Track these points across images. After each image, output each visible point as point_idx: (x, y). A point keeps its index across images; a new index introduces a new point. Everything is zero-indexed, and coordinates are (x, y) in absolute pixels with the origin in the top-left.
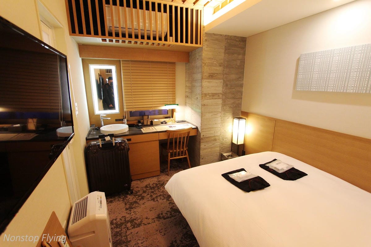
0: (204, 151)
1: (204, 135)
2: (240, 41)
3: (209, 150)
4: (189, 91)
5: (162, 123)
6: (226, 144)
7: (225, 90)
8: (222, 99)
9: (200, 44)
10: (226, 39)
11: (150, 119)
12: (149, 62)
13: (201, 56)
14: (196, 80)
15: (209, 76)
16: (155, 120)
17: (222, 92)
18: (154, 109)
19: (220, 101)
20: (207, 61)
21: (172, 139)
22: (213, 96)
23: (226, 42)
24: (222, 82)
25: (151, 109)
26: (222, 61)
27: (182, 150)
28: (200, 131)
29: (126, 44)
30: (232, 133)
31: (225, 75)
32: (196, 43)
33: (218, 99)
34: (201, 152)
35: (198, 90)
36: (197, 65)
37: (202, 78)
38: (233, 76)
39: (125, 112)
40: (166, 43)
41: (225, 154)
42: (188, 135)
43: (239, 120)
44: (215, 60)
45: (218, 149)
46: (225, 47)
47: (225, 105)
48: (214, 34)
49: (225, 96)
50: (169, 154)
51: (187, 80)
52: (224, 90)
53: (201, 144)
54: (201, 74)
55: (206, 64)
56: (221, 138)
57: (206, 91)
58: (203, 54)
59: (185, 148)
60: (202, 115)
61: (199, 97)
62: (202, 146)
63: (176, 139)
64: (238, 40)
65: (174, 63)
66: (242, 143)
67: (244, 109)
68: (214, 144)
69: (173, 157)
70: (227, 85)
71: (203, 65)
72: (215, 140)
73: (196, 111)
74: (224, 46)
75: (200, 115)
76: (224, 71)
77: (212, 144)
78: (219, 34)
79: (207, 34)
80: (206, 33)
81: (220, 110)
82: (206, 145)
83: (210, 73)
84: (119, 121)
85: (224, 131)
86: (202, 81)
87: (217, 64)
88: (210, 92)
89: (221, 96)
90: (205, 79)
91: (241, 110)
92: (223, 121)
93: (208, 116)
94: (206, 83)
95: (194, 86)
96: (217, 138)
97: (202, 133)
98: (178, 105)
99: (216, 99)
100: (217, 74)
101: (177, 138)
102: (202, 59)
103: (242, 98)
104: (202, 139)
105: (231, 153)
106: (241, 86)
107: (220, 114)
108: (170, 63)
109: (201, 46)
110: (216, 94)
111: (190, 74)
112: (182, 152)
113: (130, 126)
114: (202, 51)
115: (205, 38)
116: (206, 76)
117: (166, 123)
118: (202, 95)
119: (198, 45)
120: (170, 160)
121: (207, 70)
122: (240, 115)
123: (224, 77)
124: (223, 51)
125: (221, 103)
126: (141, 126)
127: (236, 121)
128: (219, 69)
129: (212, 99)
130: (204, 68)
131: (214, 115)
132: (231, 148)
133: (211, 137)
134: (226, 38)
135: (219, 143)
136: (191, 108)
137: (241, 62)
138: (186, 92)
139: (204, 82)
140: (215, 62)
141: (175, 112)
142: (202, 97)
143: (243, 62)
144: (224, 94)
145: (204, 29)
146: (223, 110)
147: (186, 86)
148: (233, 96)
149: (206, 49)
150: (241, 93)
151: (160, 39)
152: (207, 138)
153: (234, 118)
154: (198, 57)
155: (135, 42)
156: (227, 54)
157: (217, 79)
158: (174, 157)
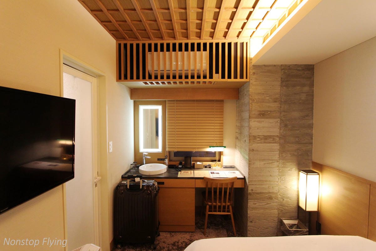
0: (254, 211)
1: (253, 190)
2: (303, 70)
3: (262, 211)
4: (239, 132)
5: (206, 167)
6: (289, 206)
7: (284, 132)
8: (279, 144)
9: (247, 78)
10: (282, 70)
11: (193, 161)
12: (194, 101)
13: (249, 91)
14: (244, 119)
15: (260, 114)
16: (198, 163)
17: (279, 135)
18: (197, 150)
19: (276, 146)
20: (256, 97)
21: (210, 189)
22: (266, 139)
23: (283, 73)
24: (279, 121)
25: (194, 150)
26: (277, 96)
27: (224, 204)
28: (248, 183)
29: (167, 85)
30: (298, 191)
31: (283, 113)
32: (242, 77)
33: (274, 143)
34: (249, 212)
35: (246, 132)
36: (245, 102)
37: (250, 117)
38: (296, 114)
39: (167, 152)
40: (211, 80)
41: (286, 222)
42: (232, 186)
43: (307, 175)
44: (268, 95)
45: (276, 212)
46: (282, 78)
47: (284, 151)
48: (264, 65)
49: (283, 141)
50: (208, 207)
51: (237, 119)
52: (282, 131)
53: (249, 201)
54: (248, 112)
55: (255, 100)
56: (279, 196)
57: (255, 133)
58: (250, 89)
59: (228, 202)
60: (250, 163)
61: (247, 139)
62: (251, 204)
63: (215, 189)
64: (300, 68)
65: (222, 101)
66: (315, 209)
67: (316, 159)
68: (268, 204)
69: (212, 212)
70: (286, 126)
71: (250, 101)
72: (271, 198)
73: (244, 157)
74: (280, 78)
75: (247, 163)
76: (281, 107)
77: (266, 204)
78: (272, 65)
79: (255, 67)
80: (253, 66)
81: (277, 157)
82: (256, 204)
83: (260, 111)
84: (161, 160)
85: (285, 188)
86: (249, 121)
87: (270, 99)
88: (260, 134)
89: (278, 139)
90: (253, 118)
91: (312, 160)
92: (282, 174)
93: (258, 164)
94: (254, 123)
95: (243, 127)
96: (273, 196)
97: (249, 186)
98: (225, 147)
99: (270, 143)
100: (270, 111)
101: (217, 188)
102: (249, 95)
103: (312, 143)
104: (250, 194)
105: (297, 221)
106: (311, 126)
107: (276, 164)
108: (217, 101)
109: (248, 80)
110: (270, 137)
111: (239, 112)
112: (224, 207)
113: (170, 167)
114: (250, 85)
115: (252, 71)
116: (254, 114)
117: (210, 167)
118: (249, 137)
119: (244, 80)
120: (209, 215)
121: (256, 108)
122: (311, 167)
123: (282, 115)
124: (279, 83)
125: (279, 149)
126: (180, 168)
127: (302, 175)
128: (274, 106)
129: (265, 143)
130: (252, 105)
131: (268, 163)
132: (297, 214)
133: (264, 193)
134: (282, 68)
135: (276, 204)
136: (240, 152)
137: (307, 95)
138: (236, 132)
139: (252, 122)
140: (267, 98)
141: (222, 155)
142: (250, 140)
143: (311, 95)
144: (283, 137)
145: (251, 61)
146: (282, 158)
147: (236, 126)
148: (297, 139)
149: (254, 83)
150: (311, 136)
151: (205, 77)
152: (258, 193)
153: (300, 170)
154: (246, 93)
155: (174, 83)
156: (284, 87)
157: (270, 118)
158: (214, 212)
